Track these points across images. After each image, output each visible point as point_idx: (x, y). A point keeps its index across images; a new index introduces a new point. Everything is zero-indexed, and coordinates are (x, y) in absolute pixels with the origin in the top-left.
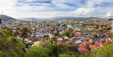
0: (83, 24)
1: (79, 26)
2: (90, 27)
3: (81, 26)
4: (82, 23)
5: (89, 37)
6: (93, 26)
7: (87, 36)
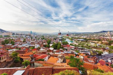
0: (85, 39)
1: (79, 40)
2: (95, 43)
3: (82, 41)
4: (84, 37)
5: (83, 52)
6: (101, 41)
7: (80, 50)
